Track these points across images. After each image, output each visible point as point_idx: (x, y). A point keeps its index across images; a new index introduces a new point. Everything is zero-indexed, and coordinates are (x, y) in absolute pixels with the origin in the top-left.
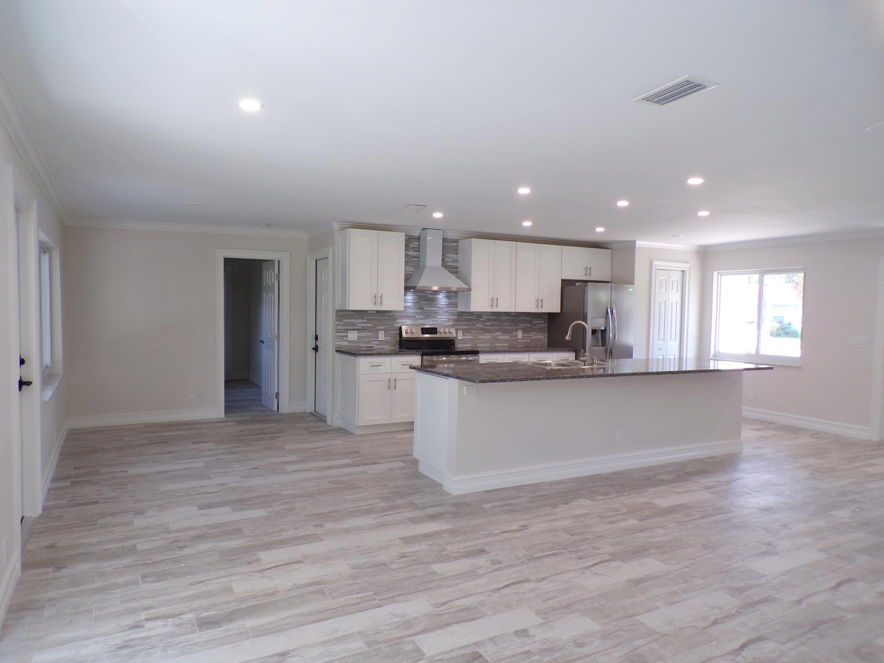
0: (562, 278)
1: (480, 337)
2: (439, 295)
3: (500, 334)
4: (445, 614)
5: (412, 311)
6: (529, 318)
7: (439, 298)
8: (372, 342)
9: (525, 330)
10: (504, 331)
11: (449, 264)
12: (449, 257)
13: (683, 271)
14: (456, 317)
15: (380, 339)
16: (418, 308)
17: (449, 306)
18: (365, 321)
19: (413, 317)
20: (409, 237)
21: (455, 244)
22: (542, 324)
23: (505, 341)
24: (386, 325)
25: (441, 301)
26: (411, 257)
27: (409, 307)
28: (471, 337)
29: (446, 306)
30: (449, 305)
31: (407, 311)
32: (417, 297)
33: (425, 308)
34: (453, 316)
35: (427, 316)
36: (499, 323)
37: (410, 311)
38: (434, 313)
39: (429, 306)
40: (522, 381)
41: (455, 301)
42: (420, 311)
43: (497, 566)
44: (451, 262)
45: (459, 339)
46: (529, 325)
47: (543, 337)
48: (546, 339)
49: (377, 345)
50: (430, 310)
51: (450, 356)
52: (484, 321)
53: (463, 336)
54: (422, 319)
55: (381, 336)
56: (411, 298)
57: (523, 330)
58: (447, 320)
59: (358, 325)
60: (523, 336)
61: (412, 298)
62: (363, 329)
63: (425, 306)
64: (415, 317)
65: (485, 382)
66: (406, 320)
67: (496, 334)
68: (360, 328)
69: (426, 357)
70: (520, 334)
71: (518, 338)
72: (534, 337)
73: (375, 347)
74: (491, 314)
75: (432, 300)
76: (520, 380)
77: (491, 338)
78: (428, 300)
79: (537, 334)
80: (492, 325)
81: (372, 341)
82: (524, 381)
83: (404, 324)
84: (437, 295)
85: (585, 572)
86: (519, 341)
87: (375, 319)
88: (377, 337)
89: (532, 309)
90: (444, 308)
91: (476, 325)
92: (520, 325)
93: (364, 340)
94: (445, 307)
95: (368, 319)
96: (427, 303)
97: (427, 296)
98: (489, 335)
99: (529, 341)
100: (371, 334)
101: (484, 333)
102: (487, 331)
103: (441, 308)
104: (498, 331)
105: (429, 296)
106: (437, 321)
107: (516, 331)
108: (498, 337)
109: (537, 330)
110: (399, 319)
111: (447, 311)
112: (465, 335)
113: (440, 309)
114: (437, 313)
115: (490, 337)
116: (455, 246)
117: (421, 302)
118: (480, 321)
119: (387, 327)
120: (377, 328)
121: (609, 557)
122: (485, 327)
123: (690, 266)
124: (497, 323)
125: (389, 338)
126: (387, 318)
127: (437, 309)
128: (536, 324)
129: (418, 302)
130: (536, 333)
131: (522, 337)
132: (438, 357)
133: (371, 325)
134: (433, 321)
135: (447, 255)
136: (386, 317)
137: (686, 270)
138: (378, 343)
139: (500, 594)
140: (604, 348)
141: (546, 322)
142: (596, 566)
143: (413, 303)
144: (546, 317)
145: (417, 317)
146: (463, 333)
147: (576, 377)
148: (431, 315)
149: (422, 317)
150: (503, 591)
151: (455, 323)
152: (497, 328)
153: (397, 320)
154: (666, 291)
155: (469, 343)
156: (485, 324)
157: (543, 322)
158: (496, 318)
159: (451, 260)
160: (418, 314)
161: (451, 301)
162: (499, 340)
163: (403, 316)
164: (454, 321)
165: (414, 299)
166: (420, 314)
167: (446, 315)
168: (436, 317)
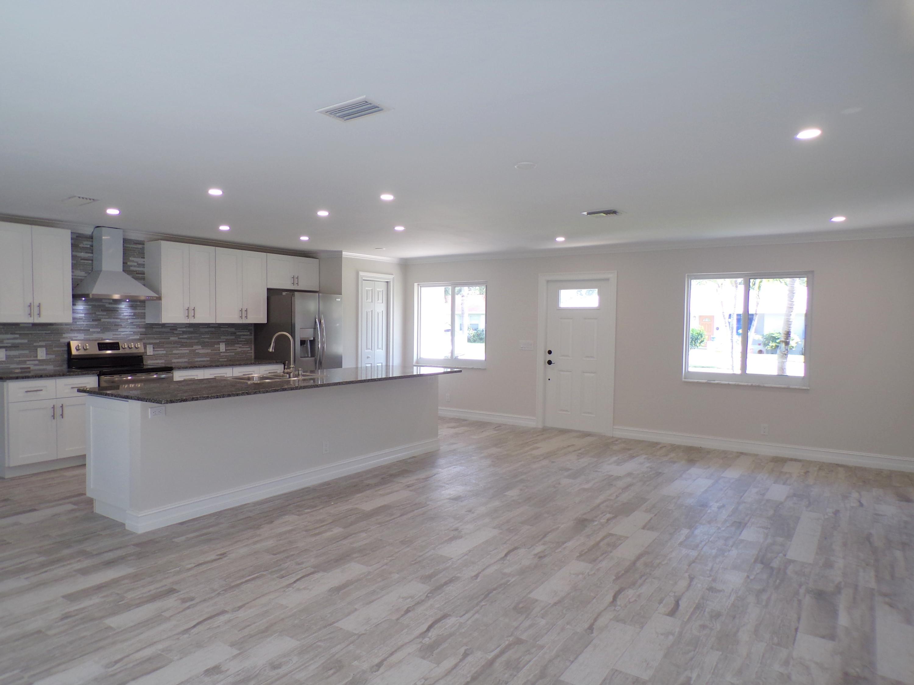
0: (268, 287)
1: (175, 352)
2: (121, 304)
3: (200, 347)
4: (120, 672)
5: (85, 323)
6: (233, 330)
7: (121, 308)
8: (28, 363)
9: (228, 343)
10: (204, 345)
11: (132, 268)
12: (133, 261)
13: (387, 282)
14: (144, 330)
15: (39, 358)
16: (92, 320)
17: (135, 317)
18: (17, 336)
19: (86, 331)
20: (77, 235)
21: (140, 246)
22: (247, 335)
23: (205, 355)
24: (47, 341)
25: (123, 311)
26: (81, 259)
27: (80, 319)
28: (165, 352)
29: (130, 317)
30: (134, 315)
31: (77, 323)
32: (91, 307)
33: (103, 320)
34: (139, 328)
35: (105, 329)
36: (198, 335)
37: (82, 323)
38: (115, 325)
39: (107, 317)
40: (217, 398)
41: (143, 311)
42: (96, 323)
43: (188, 604)
44: (135, 266)
45: (149, 355)
46: (233, 337)
47: (249, 349)
48: (253, 351)
49: (35, 365)
50: (110, 323)
51: (136, 375)
52: (179, 333)
53: (153, 351)
54: (98, 332)
55: (42, 354)
56: (82, 308)
57: (226, 343)
58: (132, 333)
59: (5, 341)
60: (227, 348)
61: (84, 308)
62: (15, 347)
63: (103, 317)
64: (89, 330)
65: (173, 402)
66: (76, 334)
67: (195, 347)
68: (10, 345)
69: (105, 377)
70: (222, 347)
71: (221, 351)
72: (239, 350)
73: (32, 367)
74: (188, 325)
75: (112, 310)
76: (215, 397)
77: (188, 352)
78: (107, 310)
79: (242, 347)
80: (189, 338)
81: (28, 360)
82: (220, 397)
83: (74, 338)
84: (118, 304)
85: (287, 590)
86: (222, 354)
87: (31, 334)
88: (35, 356)
89: (236, 320)
90: (127, 319)
91: (169, 338)
92: (222, 337)
93: (15, 359)
94: (130, 319)
95: (21, 334)
96: (105, 313)
97: (105, 305)
98: (186, 349)
99: (233, 354)
100: (26, 352)
101: (180, 347)
102: (183, 345)
103: (124, 319)
104: (197, 344)
105: (107, 305)
106: (120, 335)
107: (218, 343)
108: (197, 351)
109: (243, 343)
110: (67, 333)
111: (132, 323)
112: (156, 350)
113: (123, 321)
114: (118, 325)
115: (188, 351)
116: (140, 249)
117: (97, 313)
118: (174, 333)
119: (50, 342)
120: (35, 344)
121: (313, 570)
122: (180, 340)
123: (393, 278)
124: (195, 335)
125: (53, 356)
126: (49, 332)
127: (119, 320)
128: (241, 335)
129: (93, 313)
130: (241, 345)
131: (225, 350)
132: (120, 376)
133: (26, 341)
134: (114, 335)
135: (130, 258)
136: (48, 330)
137: (390, 281)
138: (37, 362)
139: (189, 634)
140: (313, 358)
141: (252, 333)
142: (298, 582)
143: (85, 314)
144: (252, 328)
145: (91, 330)
146: (153, 348)
147: (278, 390)
148: (111, 328)
149: (99, 330)
150: (193, 631)
151: (144, 337)
152: (196, 341)
153: (63, 334)
154: (372, 302)
155: (161, 359)
156: (181, 337)
157: (249, 333)
158: (193, 330)
159: (136, 264)
160: (93, 327)
161: (137, 311)
162: (198, 355)
163: (71, 330)
164: (141, 334)
165: (86, 309)
166: (96, 326)
167: (131, 328)
168: (118, 330)
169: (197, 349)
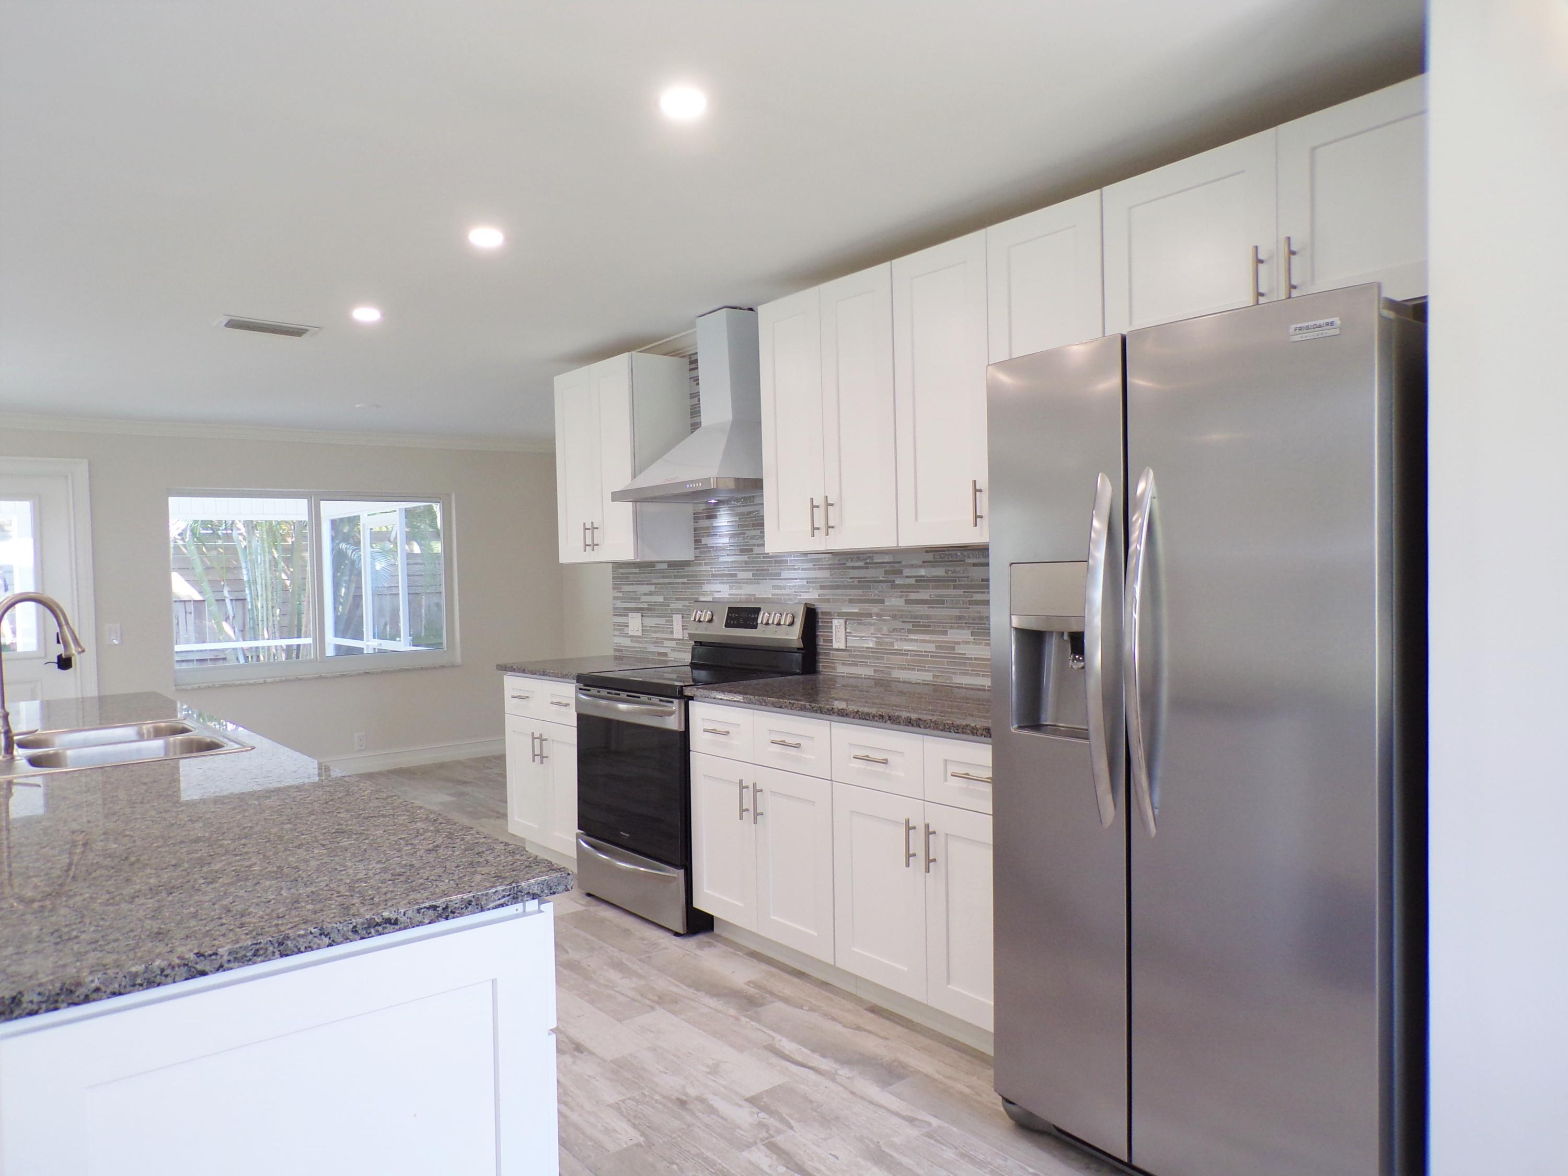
5: (730, 559)
8: (666, 643)
14: (825, 574)
15: (675, 634)
18: (652, 588)
24: (684, 599)
27: (724, 549)
28: (873, 644)
31: (721, 560)
36: (960, 592)
37: (726, 559)
38: (776, 562)
42: (745, 558)
45: (837, 647)
49: (673, 650)
52: (909, 586)
53: (846, 637)
55: (677, 627)
56: (726, 524)
58: (805, 582)
59: (642, 598)
61: (728, 522)
62: (651, 610)
64: (735, 575)
66: (718, 584)
67: (954, 635)
68: (645, 606)
73: (670, 654)
74: (930, 557)
77: (934, 650)
80: (937, 602)
81: (664, 639)
83: (716, 595)
87: (668, 583)
88: (670, 630)
91: (883, 601)
93: (650, 635)
95: (659, 584)
98: (927, 637)
100: (662, 621)
101: (909, 631)
102: (920, 626)
106: (784, 588)
108: (960, 649)
110: (707, 583)
112: (853, 634)
114: (781, 562)
115: (931, 647)
118: (894, 586)
119: (688, 603)
120: (672, 606)
125: (686, 633)
126: (685, 580)
133: (663, 599)
134: (775, 587)
136: (686, 577)
138: (672, 644)
146: (847, 628)
148: (768, 570)
149: (749, 575)
151: (828, 595)
155: (866, 665)
156: (913, 596)
158: (947, 572)
163: (713, 575)
164: (822, 587)
165: (734, 523)
166: (746, 566)
167: (803, 569)
168: (779, 574)
169: (958, 643)
